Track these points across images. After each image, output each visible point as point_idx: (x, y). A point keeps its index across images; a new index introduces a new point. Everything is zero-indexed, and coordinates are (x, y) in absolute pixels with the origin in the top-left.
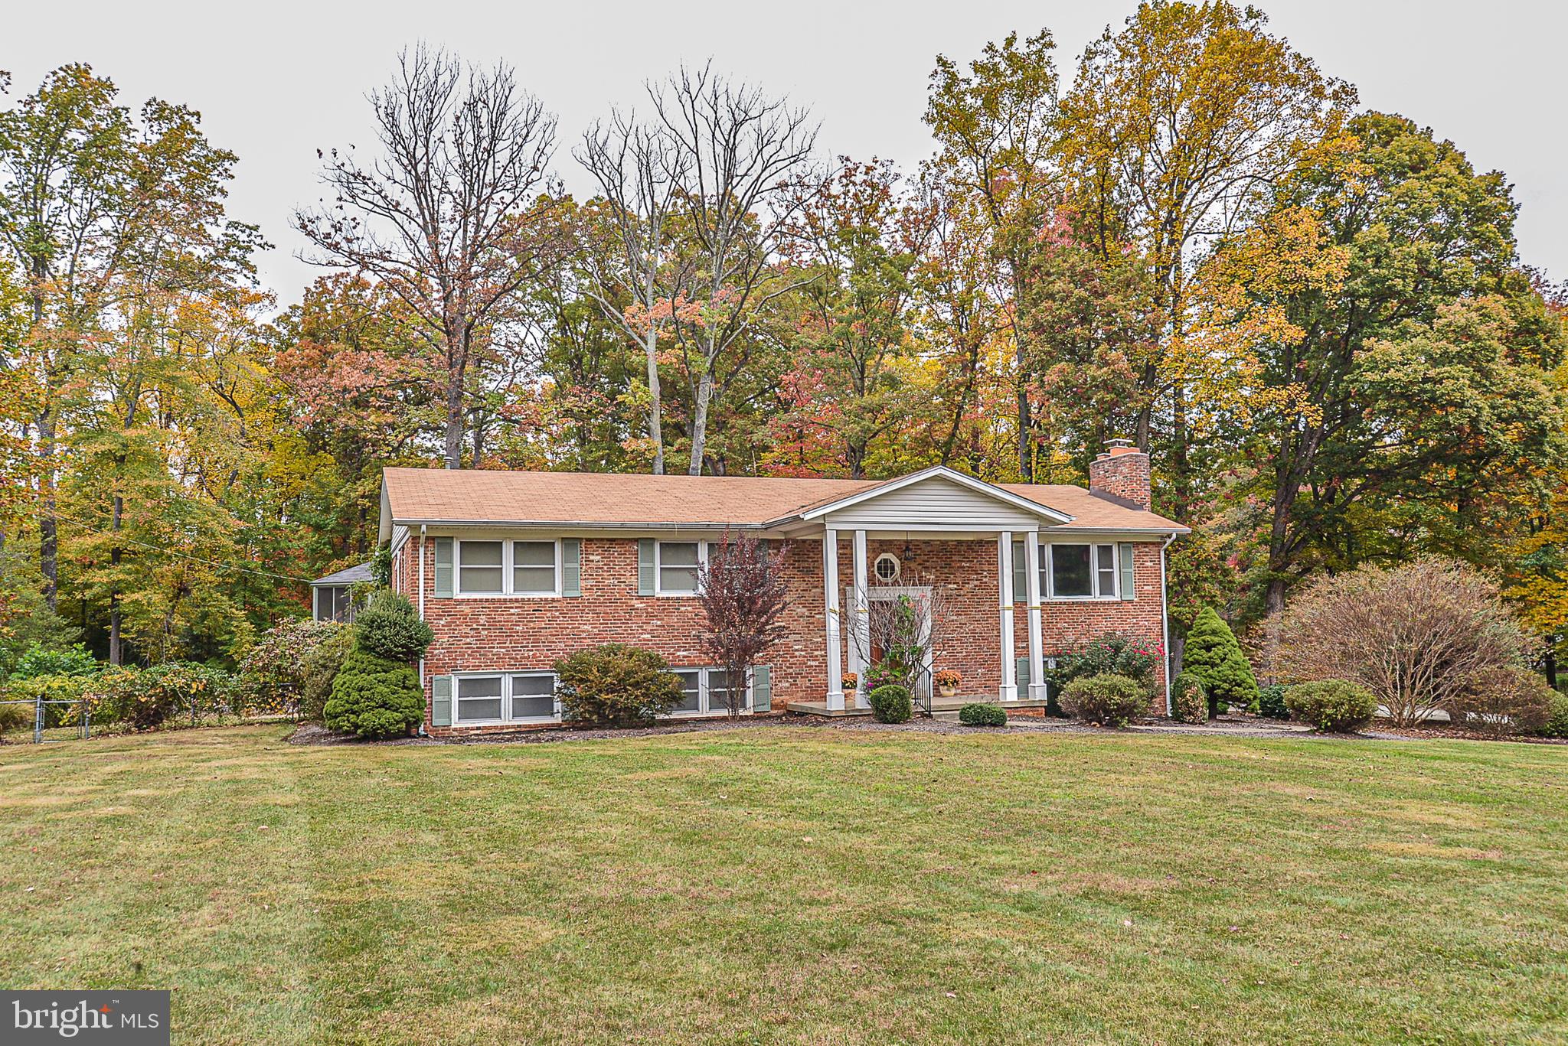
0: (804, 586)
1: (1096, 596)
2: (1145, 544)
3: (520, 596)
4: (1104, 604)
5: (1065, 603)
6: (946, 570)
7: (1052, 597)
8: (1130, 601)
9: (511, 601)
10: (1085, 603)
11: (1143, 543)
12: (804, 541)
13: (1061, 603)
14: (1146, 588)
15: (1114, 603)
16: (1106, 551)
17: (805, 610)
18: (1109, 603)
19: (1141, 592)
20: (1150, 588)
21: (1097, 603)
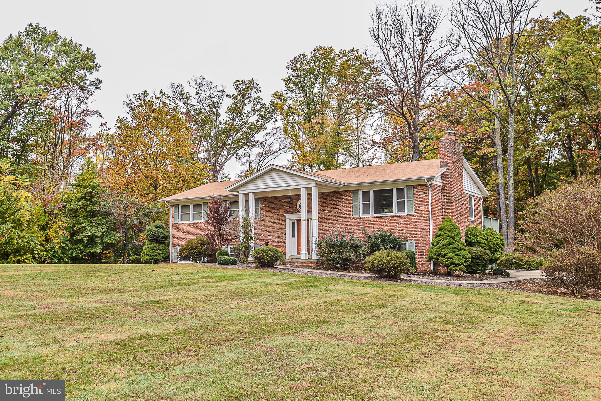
0: (272, 215)
1: (395, 213)
2: (421, 186)
3: (194, 222)
4: (397, 216)
5: (377, 217)
6: (324, 205)
7: (372, 214)
8: (412, 215)
9: (191, 224)
10: (387, 217)
11: (419, 185)
12: (272, 197)
13: (375, 217)
14: (421, 208)
15: (404, 216)
16: (400, 191)
17: (272, 224)
18: (399, 216)
19: (418, 210)
20: (424, 207)
21: (393, 216)
